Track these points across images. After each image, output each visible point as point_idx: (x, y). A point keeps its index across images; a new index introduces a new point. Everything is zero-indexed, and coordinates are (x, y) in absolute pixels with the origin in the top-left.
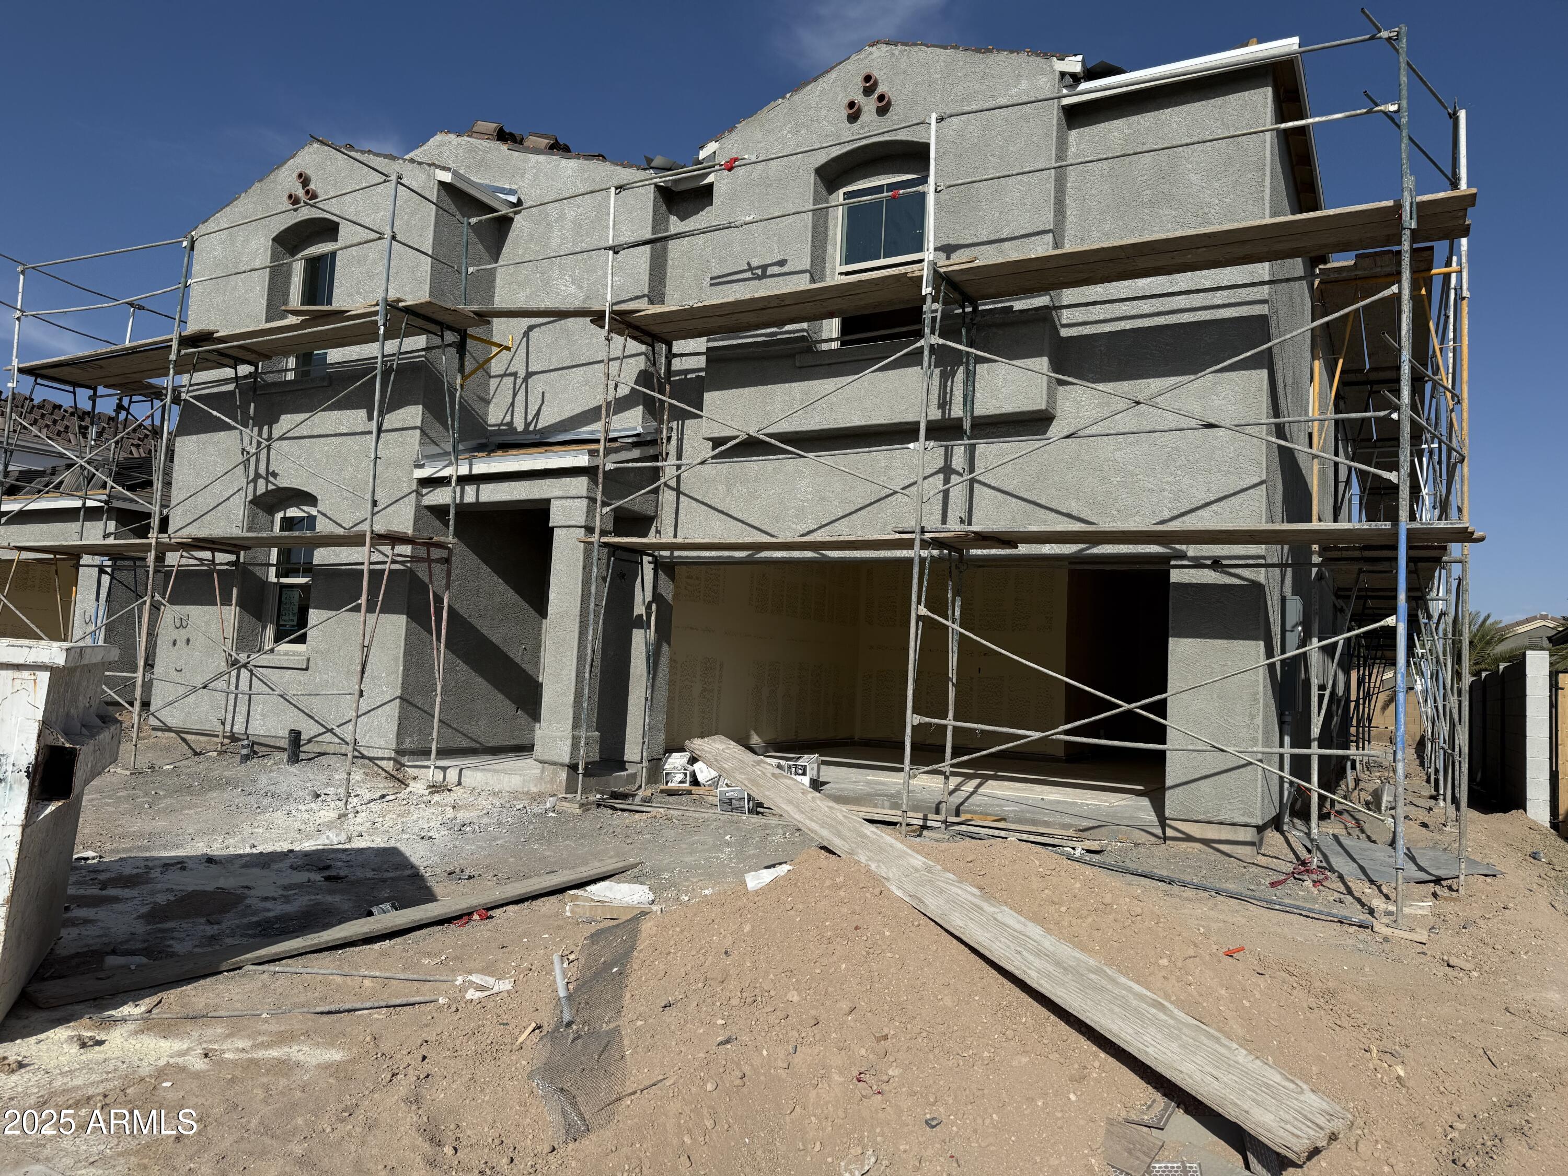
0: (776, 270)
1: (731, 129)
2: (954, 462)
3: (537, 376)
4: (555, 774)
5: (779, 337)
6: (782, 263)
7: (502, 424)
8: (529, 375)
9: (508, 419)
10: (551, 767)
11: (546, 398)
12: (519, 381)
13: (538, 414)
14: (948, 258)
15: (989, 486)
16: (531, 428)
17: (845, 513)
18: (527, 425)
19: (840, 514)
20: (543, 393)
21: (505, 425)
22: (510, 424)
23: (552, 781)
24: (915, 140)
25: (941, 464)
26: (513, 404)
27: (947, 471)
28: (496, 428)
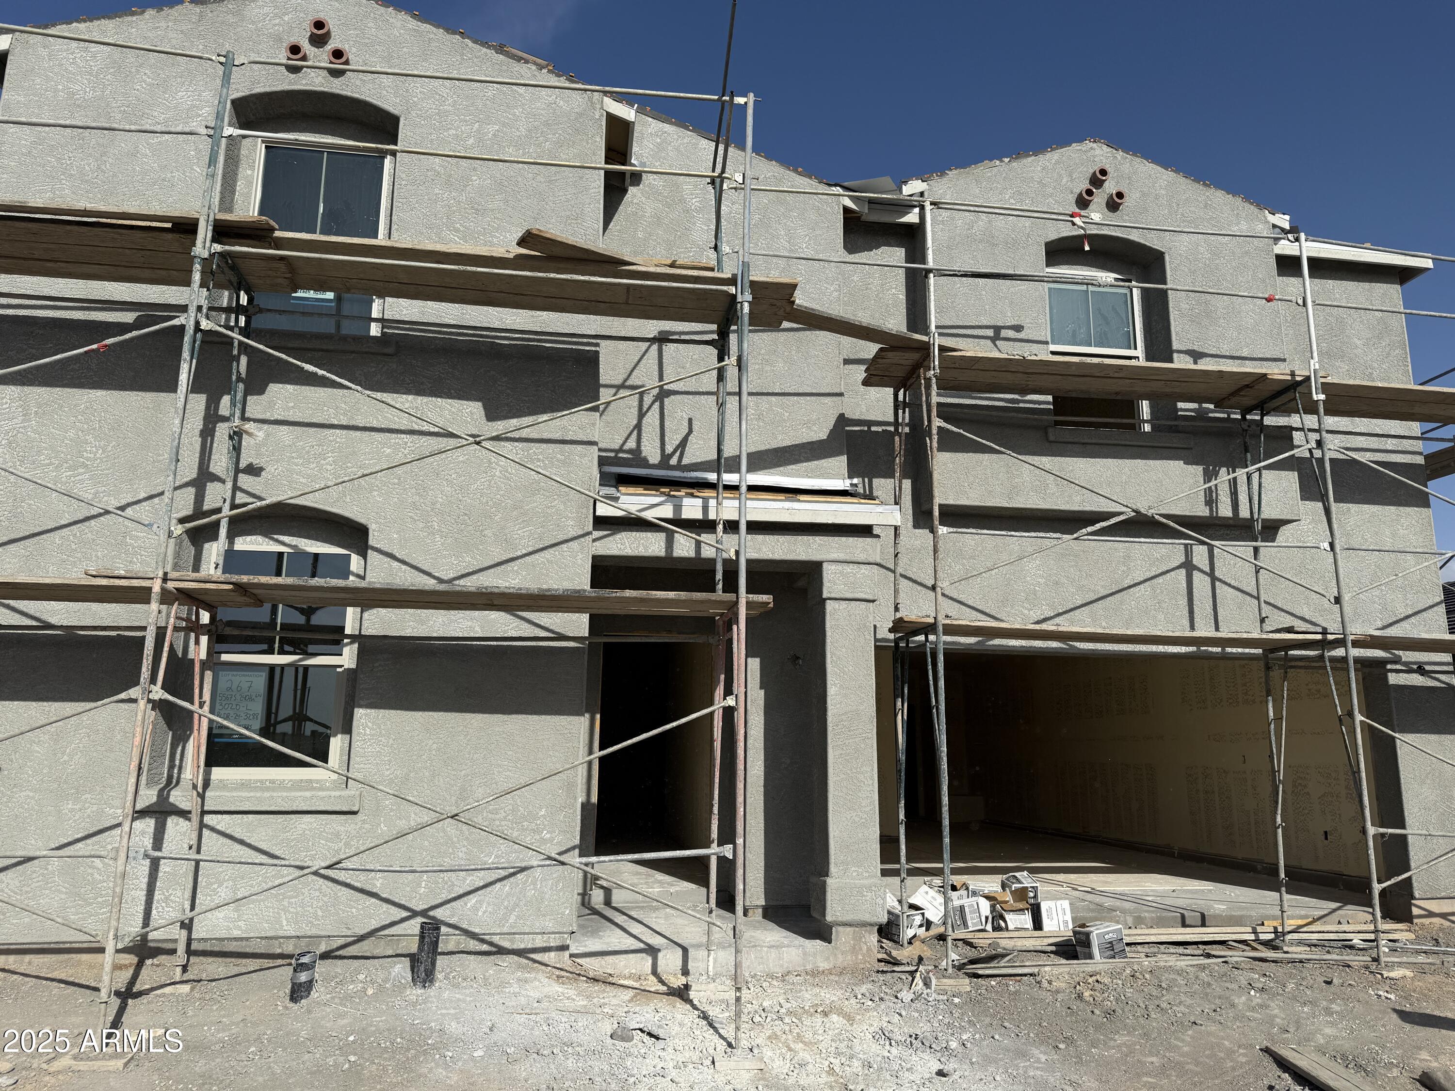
0: (1011, 334)
1: (942, 174)
2: (1194, 559)
3: (678, 397)
4: (858, 939)
5: (1021, 405)
6: (1018, 328)
7: (621, 450)
8: (663, 394)
9: (631, 444)
10: (849, 929)
11: (695, 427)
12: (648, 399)
13: (683, 444)
14: (1195, 363)
15: (1229, 585)
16: (674, 461)
17: (1084, 602)
18: (665, 458)
19: (1079, 603)
20: (690, 420)
21: (629, 451)
22: (637, 451)
23: (854, 950)
24: (1148, 244)
25: (1182, 559)
26: (638, 427)
27: (1189, 566)
28: (612, 454)
